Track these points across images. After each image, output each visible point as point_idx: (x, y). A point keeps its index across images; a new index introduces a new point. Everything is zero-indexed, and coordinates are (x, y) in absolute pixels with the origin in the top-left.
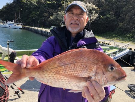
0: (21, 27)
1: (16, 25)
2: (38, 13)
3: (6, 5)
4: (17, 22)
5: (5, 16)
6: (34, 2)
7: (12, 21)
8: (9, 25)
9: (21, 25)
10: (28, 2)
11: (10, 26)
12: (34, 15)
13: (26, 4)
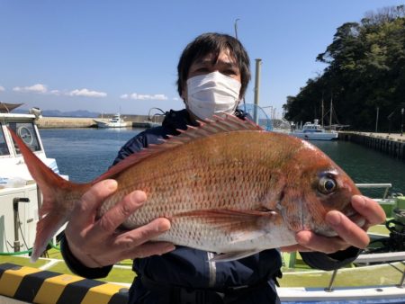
0: (335, 134)
1: (323, 130)
2: (393, 90)
3: (306, 85)
4: (326, 123)
5: (303, 111)
6: (380, 63)
7: (313, 122)
8: (305, 132)
9: (337, 129)
10: (361, 66)
11: (308, 134)
12: (378, 99)
13: (356, 71)
